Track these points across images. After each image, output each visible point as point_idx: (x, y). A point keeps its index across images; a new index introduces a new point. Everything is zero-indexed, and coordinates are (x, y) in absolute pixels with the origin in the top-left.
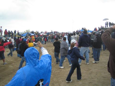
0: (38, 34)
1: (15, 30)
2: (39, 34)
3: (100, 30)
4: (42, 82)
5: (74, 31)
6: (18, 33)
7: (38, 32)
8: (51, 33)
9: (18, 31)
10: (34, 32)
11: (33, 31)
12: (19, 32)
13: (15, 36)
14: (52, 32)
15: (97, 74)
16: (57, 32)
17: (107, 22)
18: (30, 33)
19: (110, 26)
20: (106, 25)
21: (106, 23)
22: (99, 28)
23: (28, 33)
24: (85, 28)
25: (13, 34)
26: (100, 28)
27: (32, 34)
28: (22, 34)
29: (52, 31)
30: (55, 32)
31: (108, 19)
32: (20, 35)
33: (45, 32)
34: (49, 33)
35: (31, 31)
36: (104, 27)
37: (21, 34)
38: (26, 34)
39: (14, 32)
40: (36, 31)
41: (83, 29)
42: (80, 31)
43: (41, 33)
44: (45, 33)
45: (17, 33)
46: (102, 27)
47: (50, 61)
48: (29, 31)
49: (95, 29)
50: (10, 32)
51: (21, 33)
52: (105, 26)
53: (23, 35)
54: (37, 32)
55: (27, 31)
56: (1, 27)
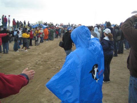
9: (29, 22)
11: (46, 23)
13: (24, 26)
14: (69, 25)
15: (114, 74)
27: (45, 26)
28: (33, 26)
29: (69, 24)
37: (32, 26)
40: (50, 23)
42: (102, 26)
43: (56, 25)
48: (42, 22)
50: (19, 22)
51: (32, 24)
54: (51, 23)
55: (39, 22)
56: (9, 16)
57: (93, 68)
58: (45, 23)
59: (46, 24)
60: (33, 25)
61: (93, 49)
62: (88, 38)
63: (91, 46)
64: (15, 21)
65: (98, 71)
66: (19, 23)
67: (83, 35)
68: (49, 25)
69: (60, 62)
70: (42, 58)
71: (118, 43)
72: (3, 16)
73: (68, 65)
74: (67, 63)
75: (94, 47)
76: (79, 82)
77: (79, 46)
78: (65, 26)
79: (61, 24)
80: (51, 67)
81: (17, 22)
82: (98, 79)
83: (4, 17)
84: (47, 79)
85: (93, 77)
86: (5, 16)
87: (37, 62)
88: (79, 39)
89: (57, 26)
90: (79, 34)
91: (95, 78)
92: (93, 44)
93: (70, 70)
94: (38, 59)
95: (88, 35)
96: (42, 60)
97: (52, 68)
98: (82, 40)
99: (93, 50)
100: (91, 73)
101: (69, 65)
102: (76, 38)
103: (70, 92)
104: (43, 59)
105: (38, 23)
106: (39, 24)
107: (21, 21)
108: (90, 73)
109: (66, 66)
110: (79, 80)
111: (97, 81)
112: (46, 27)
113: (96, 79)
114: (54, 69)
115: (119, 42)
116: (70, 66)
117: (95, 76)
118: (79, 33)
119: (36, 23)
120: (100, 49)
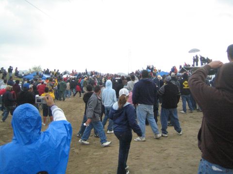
0: (57, 75)
1: (10, 67)
2: (59, 77)
3: (182, 70)
5: (133, 73)
6: (17, 73)
7: (59, 72)
8: (84, 74)
9: (17, 68)
10: (51, 72)
12: (18, 70)
14: (87, 73)
16: (96, 73)
17: (197, 56)
18: (42, 73)
19: (202, 64)
20: (195, 63)
21: (195, 58)
22: (181, 67)
23: (37, 73)
24: (153, 67)
25: (5, 74)
26: (183, 67)
27: (47, 76)
28: (25, 75)
29: (86, 71)
30: (92, 72)
31: (198, 51)
32: (21, 77)
33: (73, 72)
34: (80, 75)
35: (45, 70)
36: (191, 66)
37: (23, 75)
38: (34, 75)
39: (7, 71)
40: (55, 70)
41: (148, 68)
43: (65, 73)
44: (73, 74)
45: (14, 72)
46: (186, 65)
47: (66, 135)
48: (39, 68)
49: (174, 70)
51: (23, 73)
52: (193, 64)
53: (26, 77)
54: (56, 71)
55: (35, 69)
59: (47, 72)
60: (25, 73)
62: (30, 129)
68: (53, 73)
119: (30, 70)
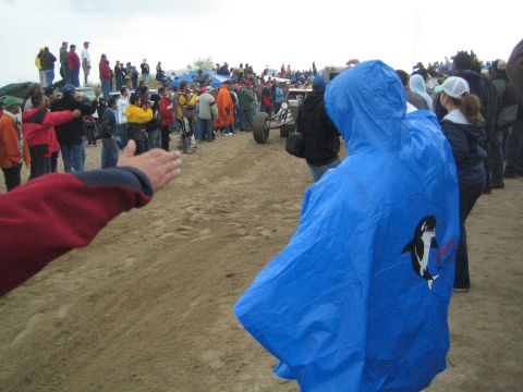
4: (432, 235)
6: (160, 74)
8: (307, 74)
9: (159, 63)
10: (231, 69)
11: (226, 66)
14: (315, 71)
15: (486, 259)
18: (212, 73)
25: (135, 76)
27: (222, 79)
28: (177, 78)
29: (314, 66)
37: (173, 78)
39: (139, 70)
40: (241, 65)
43: (265, 72)
44: (282, 74)
45: (153, 72)
48: (209, 63)
50: (125, 66)
51: (173, 74)
54: (244, 67)
55: (199, 64)
56: (86, 45)
57: (419, 233)
58: (222, 65)
59: (223, 71)
60: (177, 74)
61: (419, 156)
62: (398, 109)
63: (408, 141)
64: (107, 63)
65: (434, 243)
66: (124, 70)
67: (376, 99)
68: (236, 72)
69: (278, 211)
70: (209, 199)
71: (506, 135)
72: (65, 44)
73: (320, 219)
74: (317, 213)
75: (422, 149)
76: (365, 288)
77: (361, 145)
78: (298, 74)
79: (283, 69)
80: (242, 231)
81: (116, 68)
82: (434, 278)
83: (68, 50)
84: (227, 276)
85: (417, 267)
86: (73, 47)
87: (190, 214)
88: (359, 117)
89: (266, 78)
90: (360, 98)
91: (422, 273)
92: (417, 133)
93: (329, 240)
94: (194, 203)
95: (397, 100)
96: (209, 206)
97: (247, 238)
98: (373, 121)
99: (416, 158)
100: (408, 254)
101: (325, 220)
102: (349, 111)
103: (326, 329)
104: (213, 202)
105: (197, 68)
106: (200, 72)
107: (129, 64)
108: (403, 252)
109: (313, 226)
110: (365, 281)
111: (430, 282)
112: (225, 83)
113: (427, 276)
114: (254, 238)
115: (511, 129)
116: (326, 226)
117: (424, 263)
118: (360, 92)
119: (189, 67)
120: (443, 155)
